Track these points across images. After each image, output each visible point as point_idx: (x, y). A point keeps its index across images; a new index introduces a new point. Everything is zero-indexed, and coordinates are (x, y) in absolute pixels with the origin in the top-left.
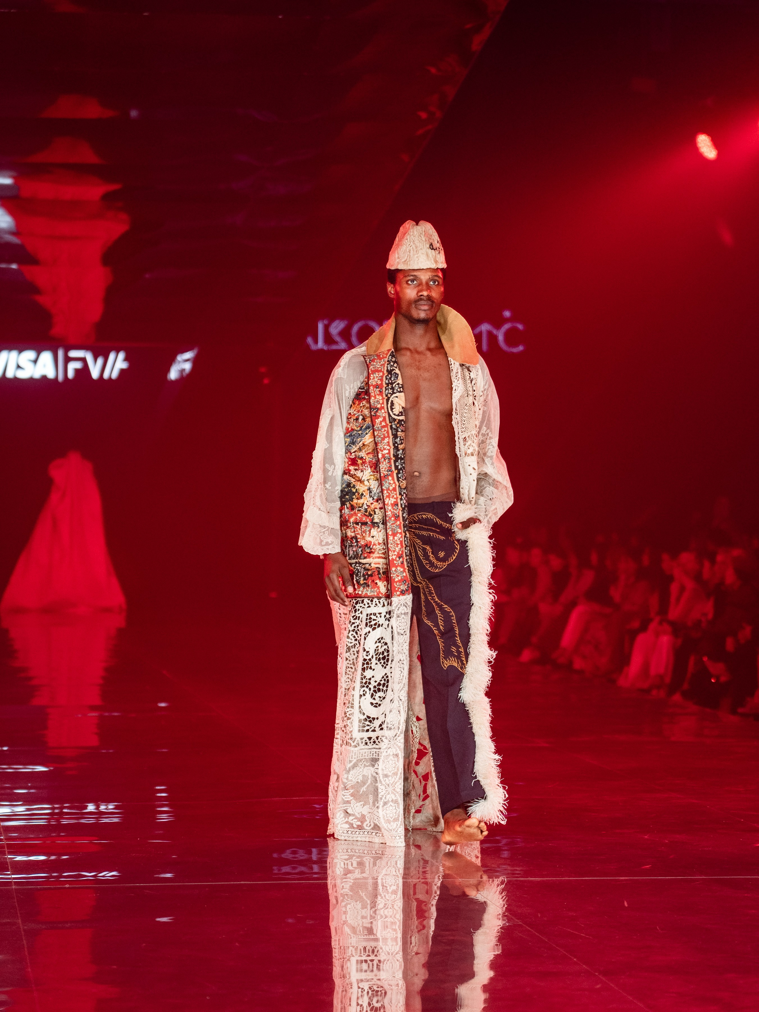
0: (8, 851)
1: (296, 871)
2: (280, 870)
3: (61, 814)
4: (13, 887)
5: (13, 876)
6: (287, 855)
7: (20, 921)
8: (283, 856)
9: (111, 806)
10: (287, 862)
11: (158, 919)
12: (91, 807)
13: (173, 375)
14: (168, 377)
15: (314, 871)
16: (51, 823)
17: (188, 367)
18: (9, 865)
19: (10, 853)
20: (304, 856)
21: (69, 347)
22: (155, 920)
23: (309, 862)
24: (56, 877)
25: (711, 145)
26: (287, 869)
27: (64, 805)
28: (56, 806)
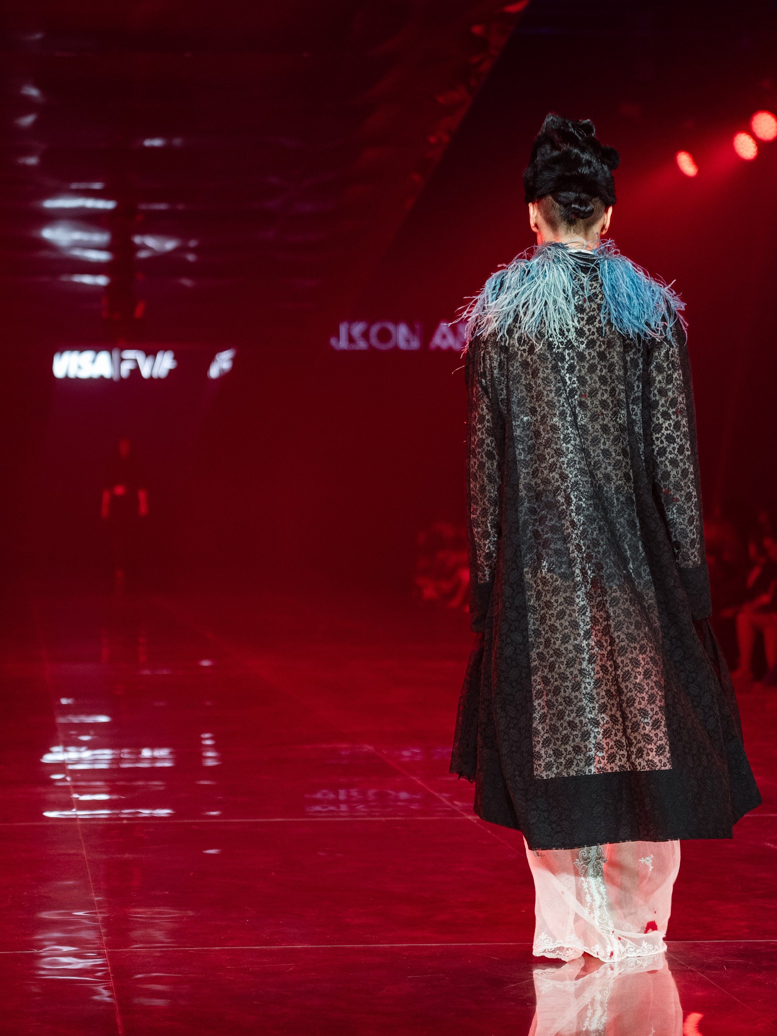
0: (73, 791)
1: (326, 810)
2: (311, 809)
3: (121, 760)
4: (79, 822)
5: (79, 813)
6: (319, 796)
7: (84, 852)
8: (315, 796)
9: (163, 752)
10: (318, 802)
12: (146, 753)
13: (214, 372)
14: (208, 375)
15: (341, 809)
16: (112, 767)
17: (227, 366)
18: (75, 803)
19: (76, 793)
20: (331, 796)
21: (122, 349)
22: (204, 852)
23: (336, 802)
24: (118, 814)
25: (692, 163)
26: (318, 808)
27: (122, 751)
28: (117, 752)
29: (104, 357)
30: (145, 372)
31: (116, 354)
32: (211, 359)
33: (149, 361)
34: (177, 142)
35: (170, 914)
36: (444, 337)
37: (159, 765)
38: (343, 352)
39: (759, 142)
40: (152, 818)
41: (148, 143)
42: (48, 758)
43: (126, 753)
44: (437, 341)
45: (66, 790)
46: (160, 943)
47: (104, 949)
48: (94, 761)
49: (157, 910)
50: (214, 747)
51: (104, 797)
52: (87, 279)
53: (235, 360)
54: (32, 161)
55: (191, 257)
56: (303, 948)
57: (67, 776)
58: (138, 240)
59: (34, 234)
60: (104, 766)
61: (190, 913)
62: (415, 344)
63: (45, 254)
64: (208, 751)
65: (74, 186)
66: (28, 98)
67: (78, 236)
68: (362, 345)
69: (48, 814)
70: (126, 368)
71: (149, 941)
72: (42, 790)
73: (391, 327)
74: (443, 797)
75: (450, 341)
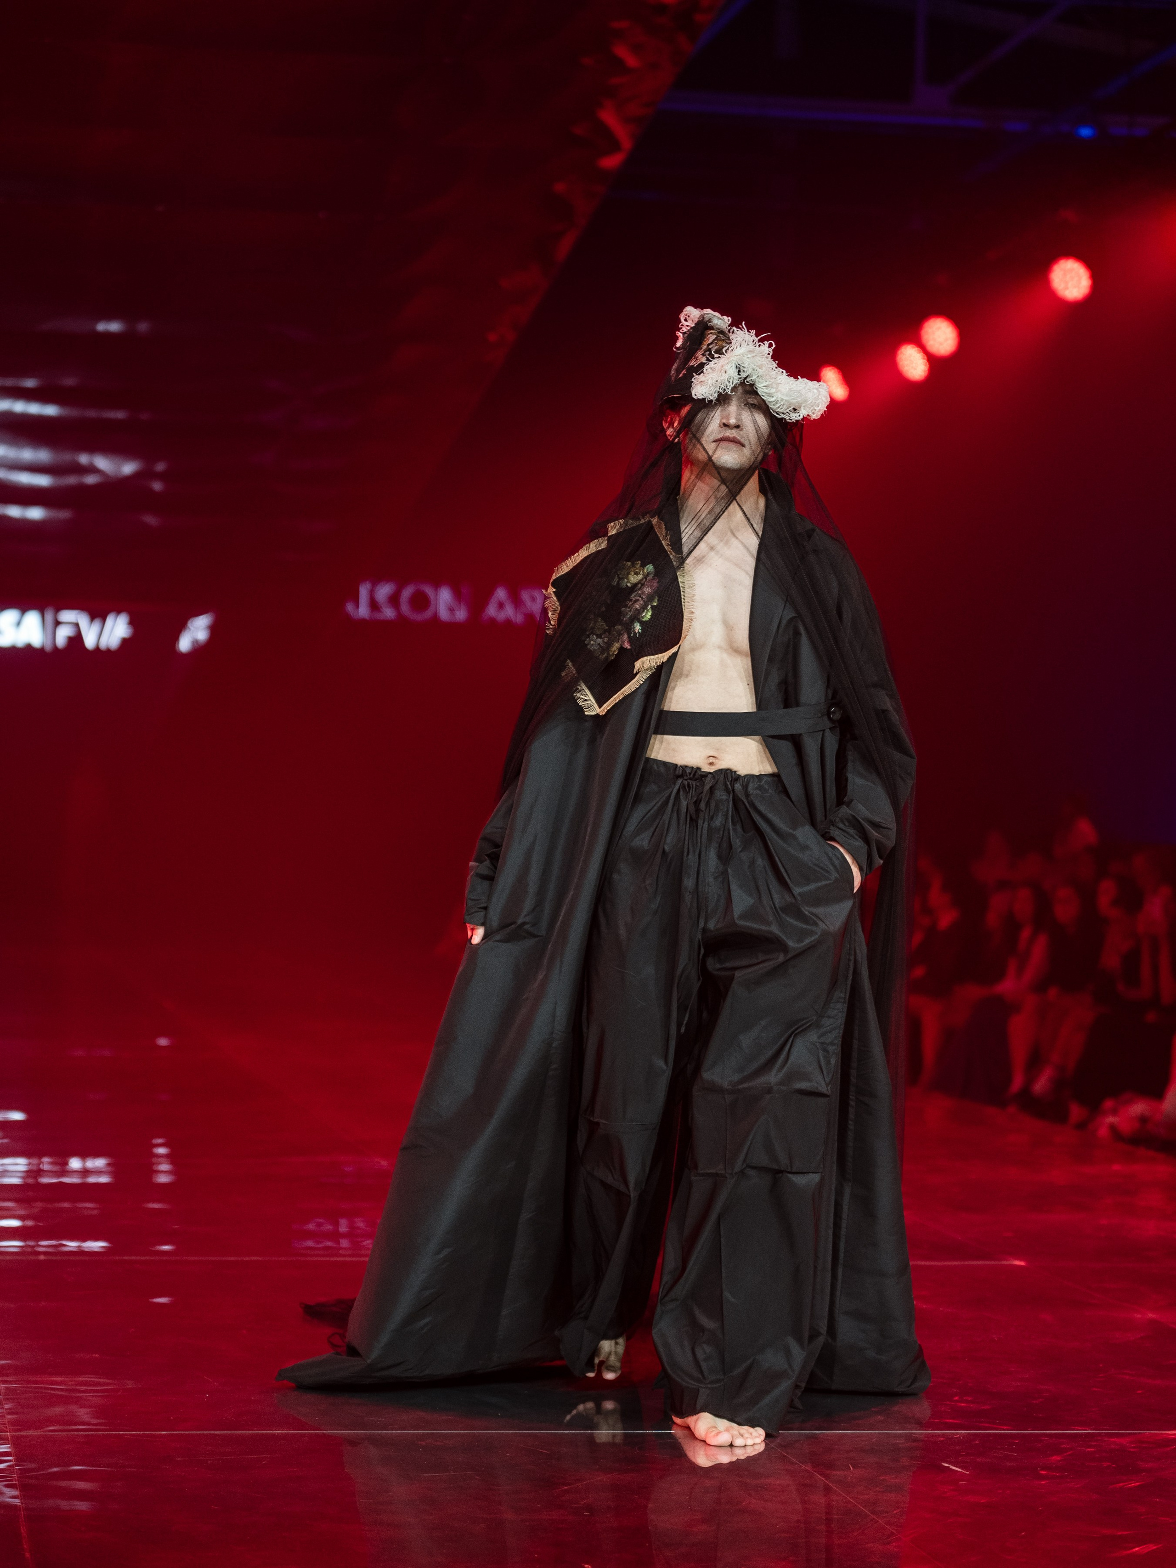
1: (320, 1246)
2: (301, 1244)
3: (39, 1172)
6: (311, 1226)
8: (306, 1227)
9: (99, 1163)
10: (310, 1235)
12: (75, 1163)
13: (185, 644)
14: (176, 648)
15: (341, 1246)
16: (28, 1182)
17: (203, 635)
20: (329, 1227)
21: (58, 609)
22: (151, 1300)
23: (335, 1236)
24: (33, 1247)
25: (842, 382)
26: (310, 1243)
27: (41, 1160)
28: (35, 1161)
29: (32, 618)
30: (90, 641)
31: (49, 616)
32: (181, 626)
33: (96, 626)
34: (143, 327)
35: (99, 1384)
36: (501, 606)
37: (92, 1180)
38: (363, 621)
39: (932, 359)
40: (81, 1253)
41: (101, 327)
43: (46, 1163)
44: (492, 610)
46: (83, 1424)
47: (7, 1432)
49: (82, 1379)
50: (169, 1157)
51: (14, 1223)
52: (14, 511)
53: (213, 629)
55: (157, 486)
56: (282, 1433)
58: (83, 459)
60: (15, 1181)
61: (130, 1384)
62: (461, 615)
64: (160, 1163)
68: (389, 613)
70: (63, 634)
71: (68, 1421)
73: (429, 591)
75: (509, 611)
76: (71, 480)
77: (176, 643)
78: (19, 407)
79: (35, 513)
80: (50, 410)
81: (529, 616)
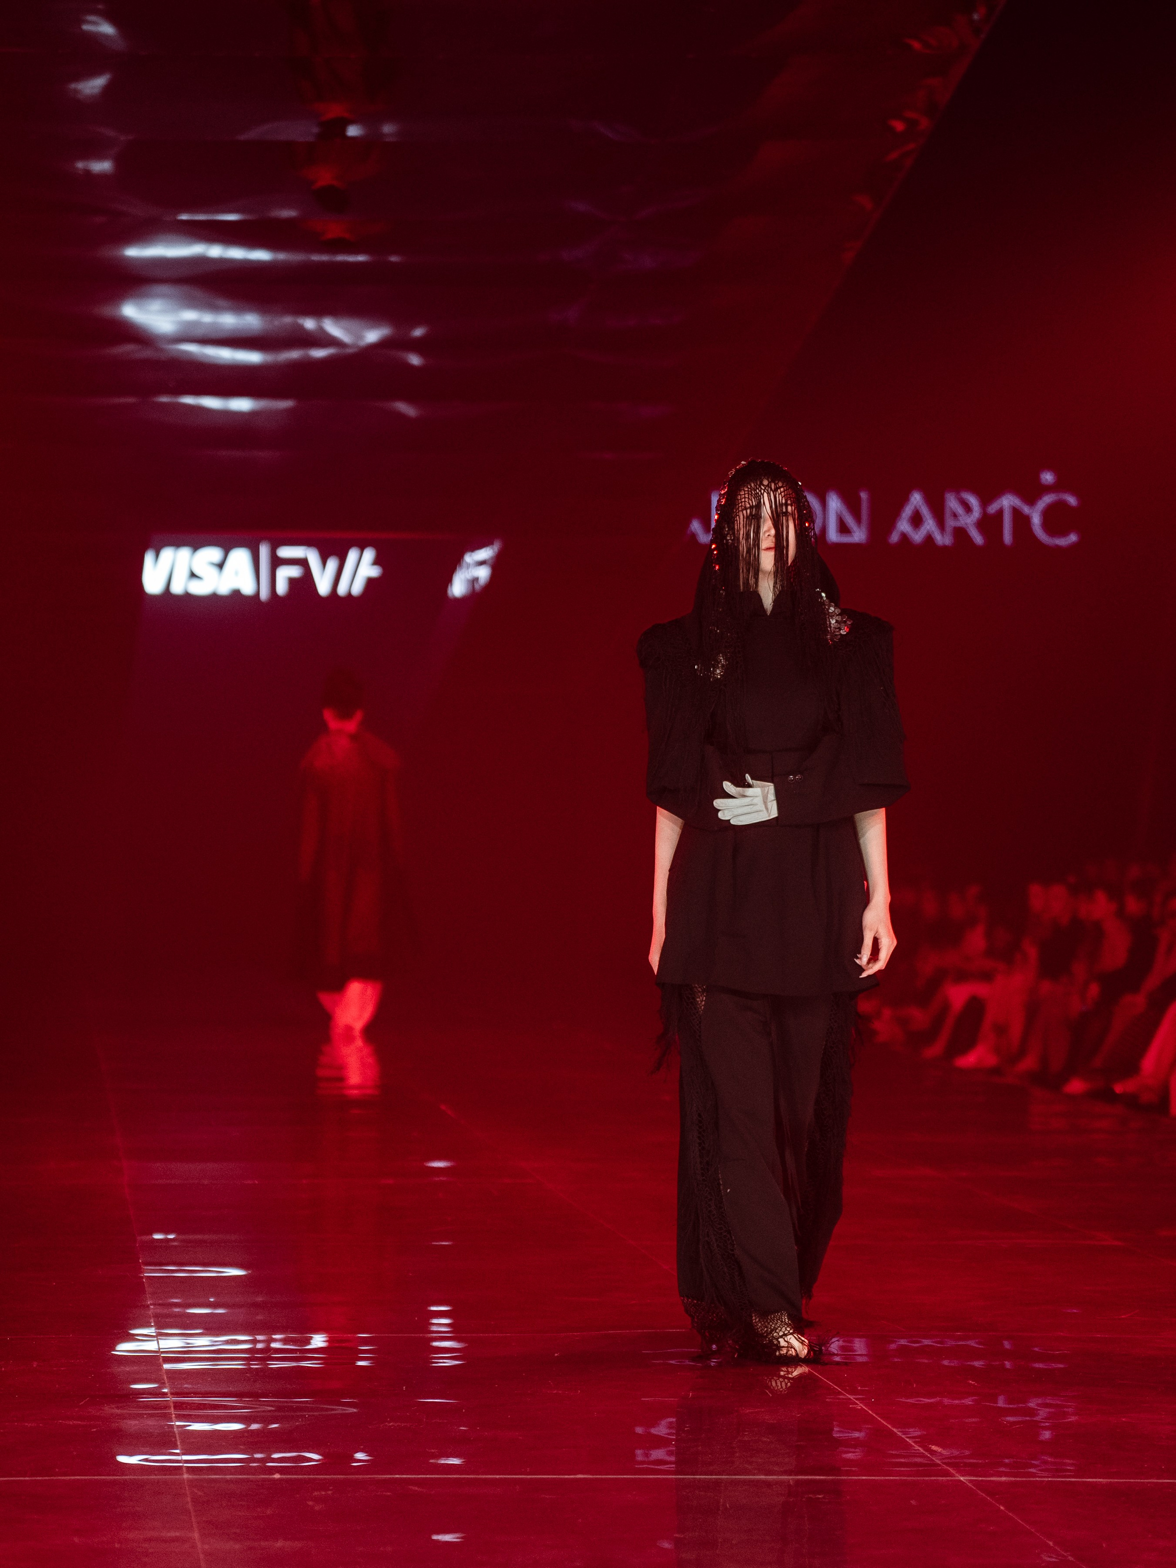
0: (175, 1414)
2: (647, 1455)
3: (268, 1352)
4: (186, 1476)
5: (185, 1458)
6: (660, 1429)
7: (196, 1535)
8: (654, 1431)
10: (659, 1442)
11: (435, 1537)
13: (458, 588)
14: (449, 592)
16: (252, 1367)
17: (483, 574)
18: (178, 1438)
19: (180, 1417)
21: (277, 542)
22: (432, 1538)
24: (262, 1461)
26: (658, 1455)
27: (274, 1337)
28: (259, 1338)
29: (240, 557)
30: (323, 587)
31: (264, 551)
32: (454, 563)
33: (332, 564)
34: (389, 129)
36: (917, 520)
42: (124, 1348)
43: (279, 1341)
44: (904, 525)
45: (160, 1411)
48: (216, 1355)
50: (453, 1331)
51: (234, 1427)
52: (213, 403)
53: (498, 565)
54: (102, 166)
55: (415, 360)
57: (163, 1385)
58: (309, 324)
59: (107, 311)
60: (234, 1365)
62: (859, 535)
63: (127, 349)
64: (441, 1337)
65: (184, 217)
66: (95, 39)
67: (190, 315)
69: (122, 1459)
70: (285, 577)
72: (110, 1410)
74: (910, 1436)
75: (930, 525)
76: (294, 355)
77: (448, 586)
78: (215, 251)
79: (242, 405)
80: (261, 255)
81: (960, 533)
